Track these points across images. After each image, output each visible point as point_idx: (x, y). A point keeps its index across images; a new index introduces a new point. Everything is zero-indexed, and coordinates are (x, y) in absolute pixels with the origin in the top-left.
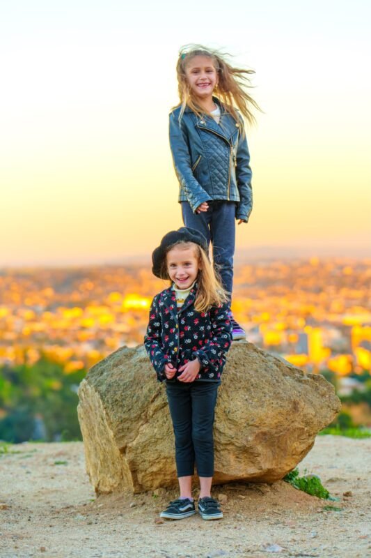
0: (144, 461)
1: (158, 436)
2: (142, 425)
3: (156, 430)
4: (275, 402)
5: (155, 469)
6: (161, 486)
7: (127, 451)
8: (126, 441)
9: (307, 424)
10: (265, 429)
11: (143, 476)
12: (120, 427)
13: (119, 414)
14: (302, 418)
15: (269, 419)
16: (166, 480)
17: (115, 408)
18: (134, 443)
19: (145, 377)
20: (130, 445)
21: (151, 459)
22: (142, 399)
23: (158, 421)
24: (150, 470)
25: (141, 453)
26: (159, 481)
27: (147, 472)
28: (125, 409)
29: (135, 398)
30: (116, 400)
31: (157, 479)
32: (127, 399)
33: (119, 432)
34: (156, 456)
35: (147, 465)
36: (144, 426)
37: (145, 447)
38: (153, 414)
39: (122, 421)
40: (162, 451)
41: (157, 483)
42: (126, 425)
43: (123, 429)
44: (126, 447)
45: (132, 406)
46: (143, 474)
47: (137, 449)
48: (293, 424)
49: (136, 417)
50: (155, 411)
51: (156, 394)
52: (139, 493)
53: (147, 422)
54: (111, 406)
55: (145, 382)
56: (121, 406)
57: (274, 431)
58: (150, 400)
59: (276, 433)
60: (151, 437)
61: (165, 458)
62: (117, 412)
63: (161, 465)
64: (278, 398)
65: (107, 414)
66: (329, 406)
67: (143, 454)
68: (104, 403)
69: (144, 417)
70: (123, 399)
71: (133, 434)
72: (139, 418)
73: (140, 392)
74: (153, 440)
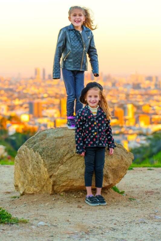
0: (60, 181)
1: (68, 171)
2: (60, 166)
3: (67, 168)
4: (116, 156)
5: (64, 184)
6: (64, 191)
7: (53, 176)
8: (52, 172)
9: (126, 165)
10: (113, 167)
11: (58, 187)
12: (50, 166)
13: (50, 161)
14: (125, 162)
15: (115, 163)
16: (67, 188)
17: (48, 158)
18: (57, 173)
19: (60, 145)
20: (54, 174)
21: (64, 180)
22: (61, 155)
23: (68, 164)
24: (62, 185)
25: (59, 177)
26: (64, 189)
27: (60, 185)
28: (53, 159)
29: (57, 154)
30: (48, 155)
31: (63, 188)
32: (53, 155)
33: (49, 169)
34: (66, 179)
35: (61, 182)
36: (61, 166)
37: (61, 175)
38: (66, 161)
39: (51, 164)
40: (69, 177)
41: (63, 190)
42: (53, 166)
43: (51, 168)
44: (52, 175)
45: (56, 158)
46: (58, 186)
47: (58, 176)
48: (122, 165)
49: (57, 162)
50: (67, 160)
51: (67, 152)
52: (53, 194)
53: (62, 164)
54: (45, 158)
55: (61, 148)
56: (50, 157)
57: (116, 168)
58: (64, 155)
59: (117, 169)
60: (65, 171)
61: (71, 179)
62: (49, 160)
63: (68, 183)
64: (117, 155)
65: (44, 161)
66: (130, 157)
67: (60, 178)
68: (41, 156)
69: (61, 162)
70: (51, 155)
71: (55, 170)
72: (59, 162)
73: (59, 152)
74: (66, 172)
